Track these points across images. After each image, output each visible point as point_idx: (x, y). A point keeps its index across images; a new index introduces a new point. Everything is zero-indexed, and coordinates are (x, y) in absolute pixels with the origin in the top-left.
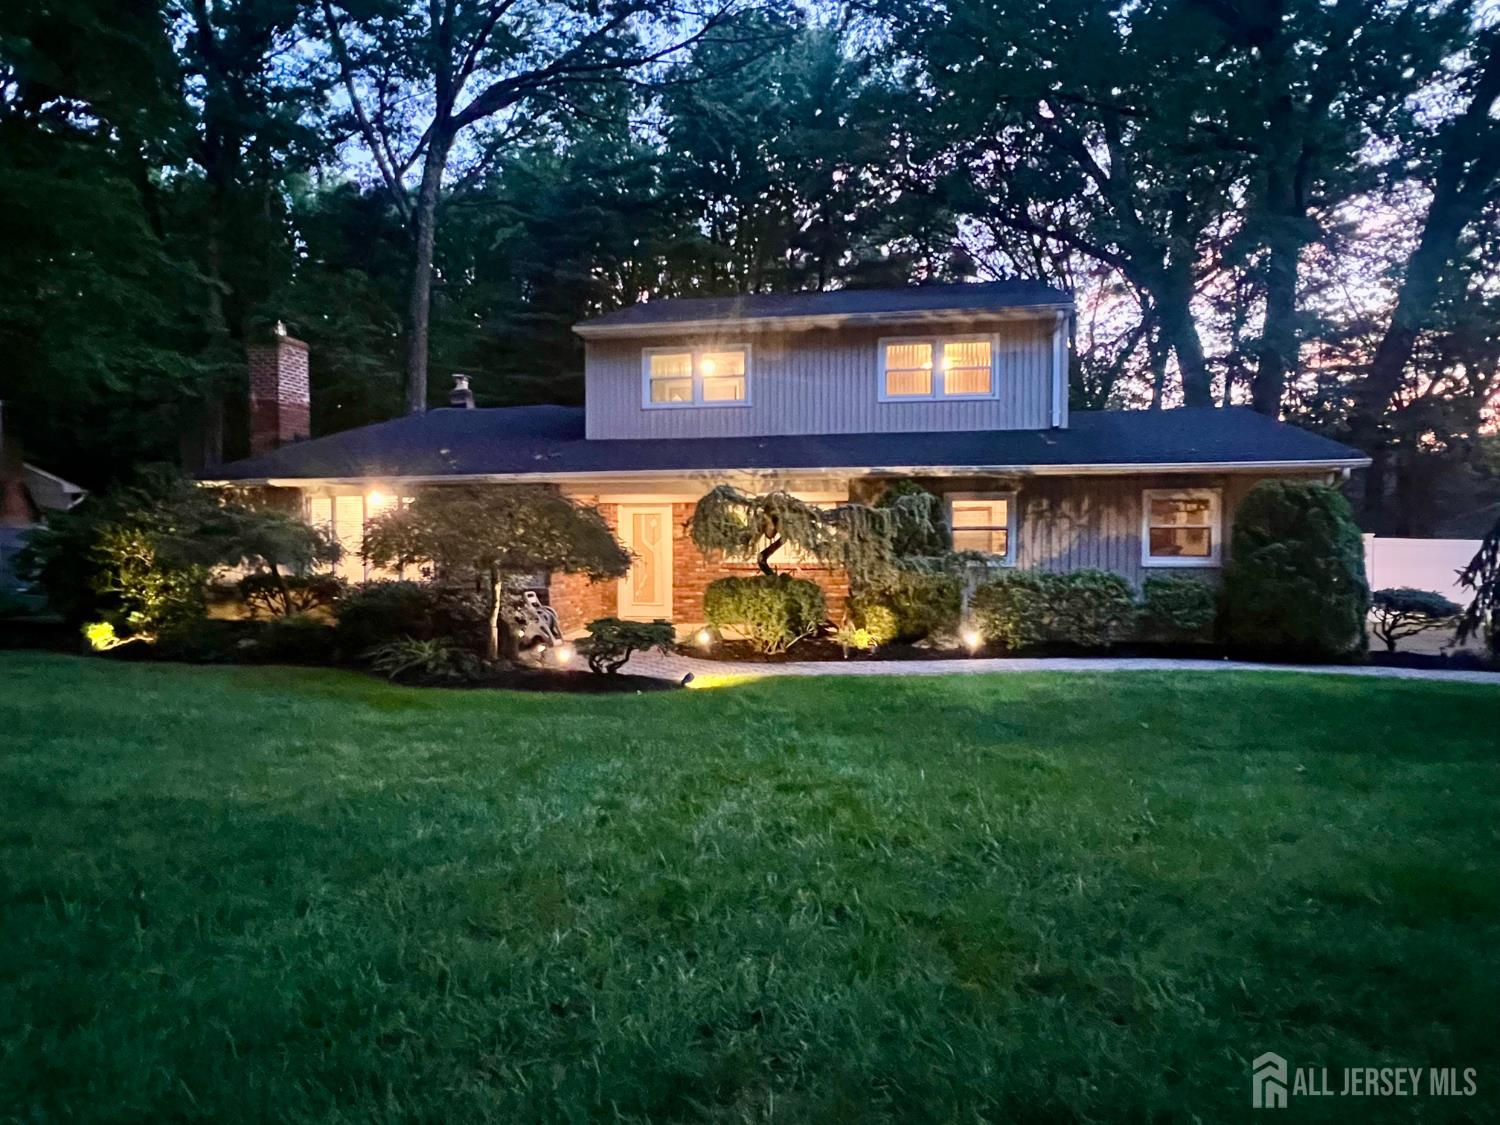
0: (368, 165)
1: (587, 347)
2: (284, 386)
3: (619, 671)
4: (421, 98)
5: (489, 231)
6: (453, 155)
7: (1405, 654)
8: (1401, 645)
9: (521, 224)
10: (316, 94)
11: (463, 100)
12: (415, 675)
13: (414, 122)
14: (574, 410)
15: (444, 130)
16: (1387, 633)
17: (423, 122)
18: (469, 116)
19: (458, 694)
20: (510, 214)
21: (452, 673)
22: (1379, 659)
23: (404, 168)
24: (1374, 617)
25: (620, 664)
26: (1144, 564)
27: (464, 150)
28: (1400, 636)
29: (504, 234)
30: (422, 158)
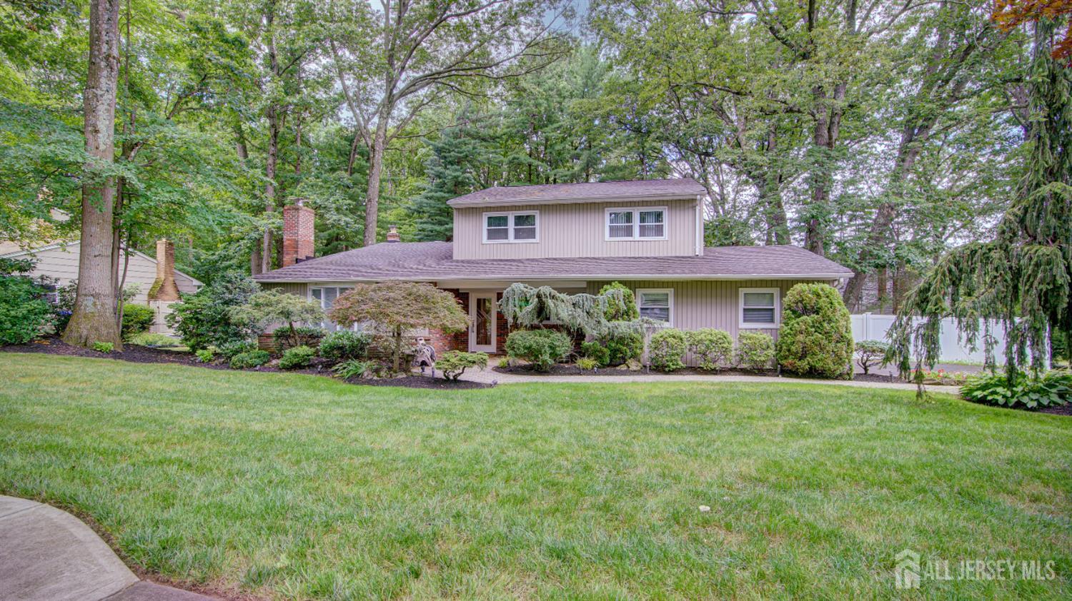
0: (352, 118)
1: (455, 211)
2: (301, 231)
3: (459, 378)
4: (379, 84)
5: (414, 151)
6: (395, 113)
7: (872, 375)
8: (871, 371)
9: (431, 147)
10: (327, 84)
11: (401, 85)
12: (356, 378)
13: (375, 97)
14: (448, 244)
15: (390, 101)
16: (864, 364)
17: (380, 96)
18: (403, 94)
19: (377, 388)
20: (425, 142)
21: (375, 378)
22: (859, 377)
23: (369, 119)
24: (856, 356)
25: (460, 374)
26: (740, 327)
27: (402, 109)
28: (870, 366)
29: (422, 151)
30: (378, 114)
